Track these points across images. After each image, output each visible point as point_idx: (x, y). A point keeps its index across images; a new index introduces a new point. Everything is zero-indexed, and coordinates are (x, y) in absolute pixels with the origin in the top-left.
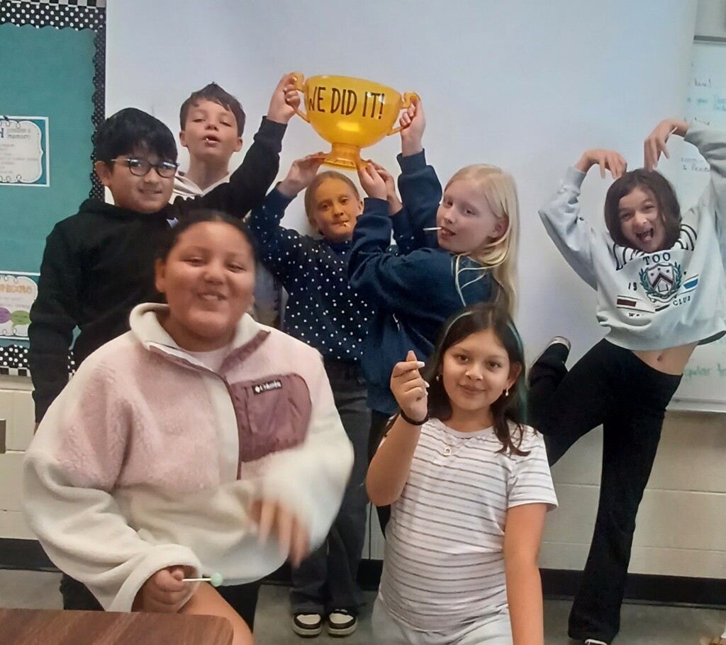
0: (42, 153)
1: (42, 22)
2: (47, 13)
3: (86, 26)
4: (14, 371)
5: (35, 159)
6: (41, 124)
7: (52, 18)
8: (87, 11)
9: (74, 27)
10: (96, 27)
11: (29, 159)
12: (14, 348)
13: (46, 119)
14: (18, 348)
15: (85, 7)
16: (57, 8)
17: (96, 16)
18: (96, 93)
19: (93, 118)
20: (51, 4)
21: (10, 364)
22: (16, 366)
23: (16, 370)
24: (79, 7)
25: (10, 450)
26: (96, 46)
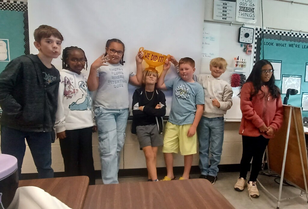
0: (7, 51)
1: (5, 9)
2: (6, 5)
3: (20, 10)
5: (5, 53)
6: (6, 41)
7: (8, 7)
9: (16, 11)
10: (24, 11)
11: (2, 53)
13: (8, 40)
15: (19, 4)
16: (10, 4)
17: (24, 7)
18: (25, 32)
19: (24, 40)
20: (7, 3)
24: (17, 4)
26: (24, 17)
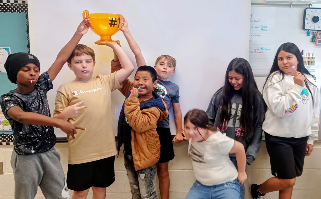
1: (5, 11)
3: (22, 11)
4: (4, 143)
6: (7, 49)
8: (22, 5)
9: (17, 12)
10: (26, 11)
12: (4, 135)
13: (10, 47)
14: (5, 134)
16: (10, 5)
17: (26, 7)
18: (28, 36)
19: (28, 46)
20: (7, 3)
21: (3, 141)
22: (5, 141)
23: (5, 143)
24: (19, 4)
25: (5, 173)
26: (27, 19)
